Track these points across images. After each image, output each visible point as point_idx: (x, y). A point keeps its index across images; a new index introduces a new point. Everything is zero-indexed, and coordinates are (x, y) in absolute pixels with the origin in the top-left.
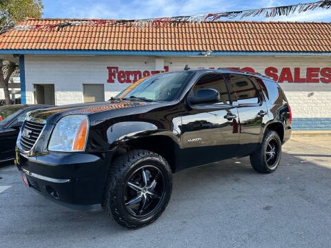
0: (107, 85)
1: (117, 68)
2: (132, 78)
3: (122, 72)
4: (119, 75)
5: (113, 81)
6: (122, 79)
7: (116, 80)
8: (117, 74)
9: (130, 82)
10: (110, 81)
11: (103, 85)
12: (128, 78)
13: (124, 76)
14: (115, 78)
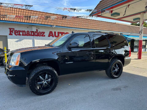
0: (9, 36)
1: (14, 29)
2: (21, 33)
3: (16, 31)
4: (15, 32)
5: (12, 35)
6: (17, 34)
7: (13, 34)
8: (14, 32)
9: (21, 35)
10: (10, 34)
11: (7, 36)
12: (20, 33)
13: (17, 33)
14: (13, 33)
